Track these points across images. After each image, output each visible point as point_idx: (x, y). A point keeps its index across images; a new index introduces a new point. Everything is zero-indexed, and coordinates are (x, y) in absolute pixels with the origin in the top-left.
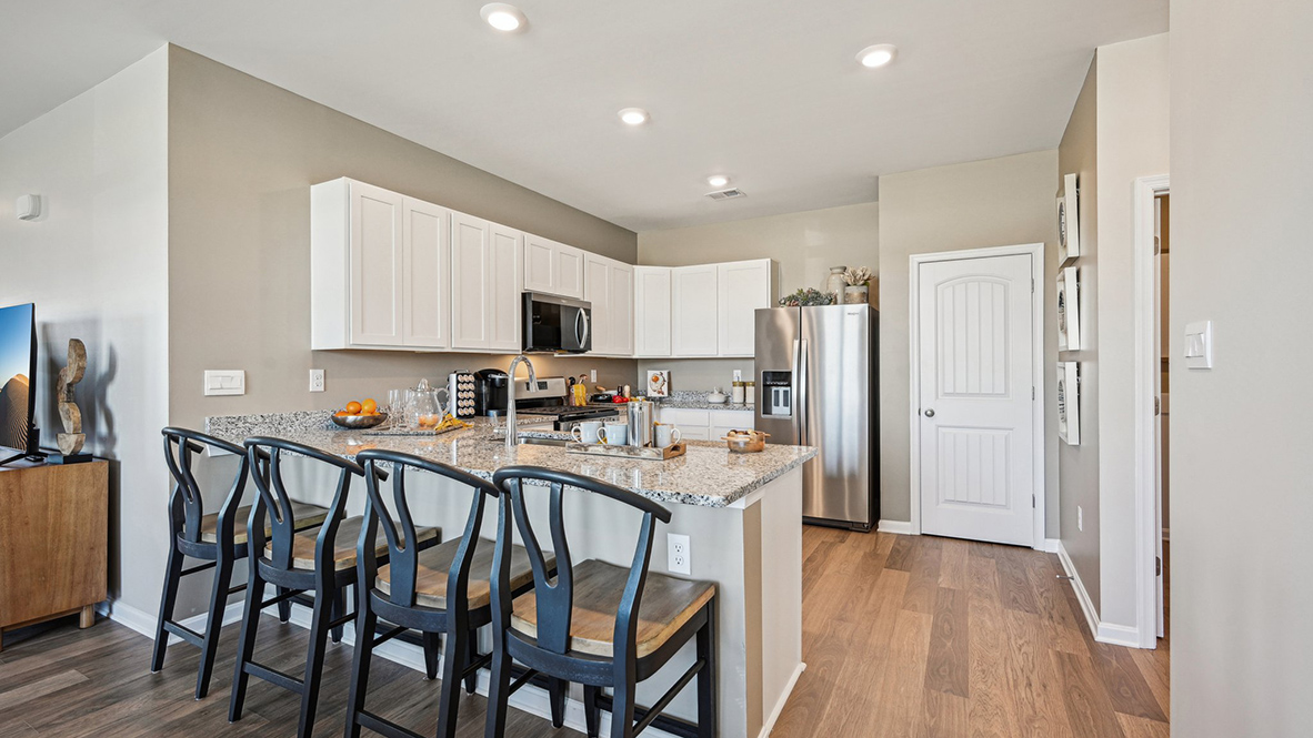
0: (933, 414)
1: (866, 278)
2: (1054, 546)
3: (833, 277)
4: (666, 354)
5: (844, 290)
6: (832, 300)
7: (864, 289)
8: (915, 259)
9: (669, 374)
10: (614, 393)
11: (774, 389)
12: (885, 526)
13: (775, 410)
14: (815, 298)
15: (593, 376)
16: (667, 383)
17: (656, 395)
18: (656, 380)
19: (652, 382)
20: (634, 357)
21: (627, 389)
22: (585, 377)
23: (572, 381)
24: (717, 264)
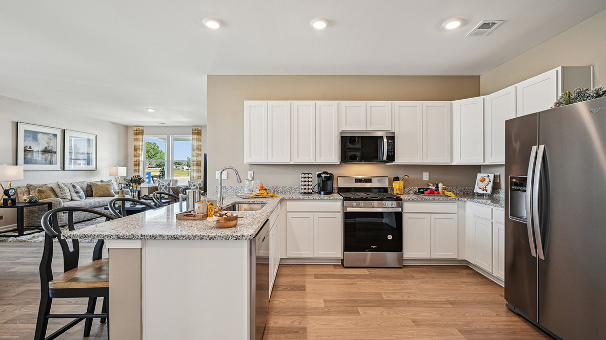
15: (426, 176)
16: (491, 184)
17: (481, 191)
18: (483, 180)
19: (479, 182)
20: (453, 164)
21: (440, 185)
22: (406, 177)
23: (397, 179)
24: (515, 85)
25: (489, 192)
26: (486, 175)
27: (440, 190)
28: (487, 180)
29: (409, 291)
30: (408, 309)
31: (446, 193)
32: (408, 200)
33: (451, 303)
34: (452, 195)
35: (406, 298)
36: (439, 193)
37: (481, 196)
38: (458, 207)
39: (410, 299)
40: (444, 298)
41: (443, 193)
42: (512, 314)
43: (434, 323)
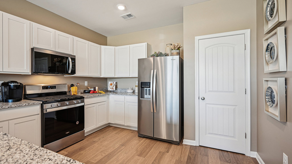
0: (204, 99)
1: (178, 47)
2: (255, 155)
3: (168, 47)
4: (113, 76)
5: (171, 52)
6: (166, 55)
7: (178, 51)
8: (197, 38)
9: (116, 83)
10: (92, 89)
11: (145, 88)
12: (186, 142)
13: (145, 96)
14: (160, 55)
15: (86, 83)
16: (115, 86)
17: (111, 90)
18: (111, 85)
19: (110, 85)
20: (101, 77)
21: (97, 88)
22: (78, 84)
23: (72, 85)
24: (130, 45)
25: (114, 90)
26: (112, 82)
27: (97, 90)
28: (113, 84)
29: (101, 150)
30: (112, 160)
31: (100, 91)
32: (87, 98)
33: (123, 145)
34: (103, 92)
35: (104, 155)
36: (96, 92)
37: (111, 91)
38: (107, 98)
39: (106, 154)
40: (118, 144)
41: (98, 92)
42: (141, 138)
43: (128, 159)
